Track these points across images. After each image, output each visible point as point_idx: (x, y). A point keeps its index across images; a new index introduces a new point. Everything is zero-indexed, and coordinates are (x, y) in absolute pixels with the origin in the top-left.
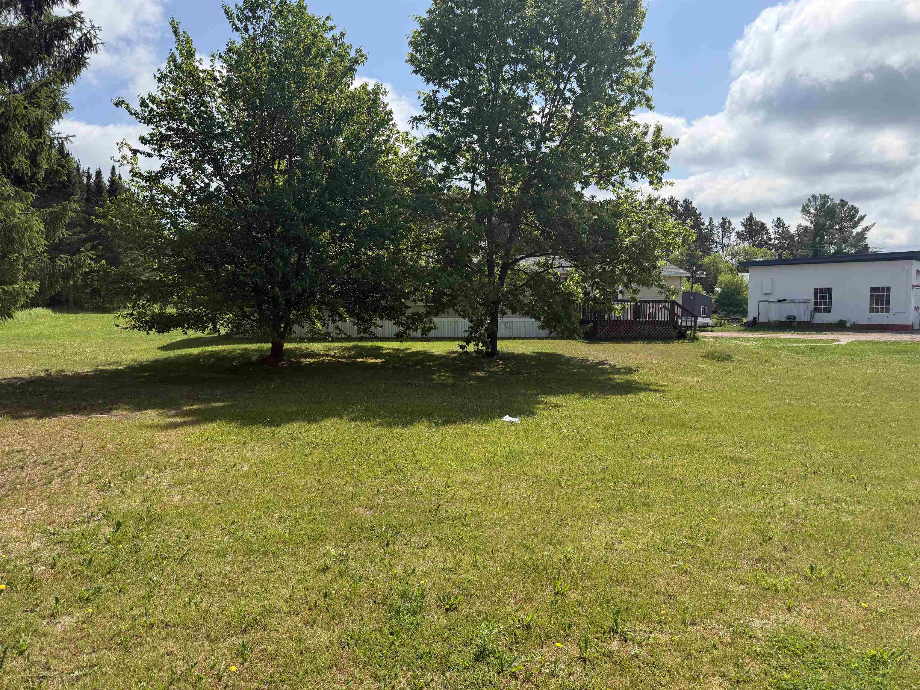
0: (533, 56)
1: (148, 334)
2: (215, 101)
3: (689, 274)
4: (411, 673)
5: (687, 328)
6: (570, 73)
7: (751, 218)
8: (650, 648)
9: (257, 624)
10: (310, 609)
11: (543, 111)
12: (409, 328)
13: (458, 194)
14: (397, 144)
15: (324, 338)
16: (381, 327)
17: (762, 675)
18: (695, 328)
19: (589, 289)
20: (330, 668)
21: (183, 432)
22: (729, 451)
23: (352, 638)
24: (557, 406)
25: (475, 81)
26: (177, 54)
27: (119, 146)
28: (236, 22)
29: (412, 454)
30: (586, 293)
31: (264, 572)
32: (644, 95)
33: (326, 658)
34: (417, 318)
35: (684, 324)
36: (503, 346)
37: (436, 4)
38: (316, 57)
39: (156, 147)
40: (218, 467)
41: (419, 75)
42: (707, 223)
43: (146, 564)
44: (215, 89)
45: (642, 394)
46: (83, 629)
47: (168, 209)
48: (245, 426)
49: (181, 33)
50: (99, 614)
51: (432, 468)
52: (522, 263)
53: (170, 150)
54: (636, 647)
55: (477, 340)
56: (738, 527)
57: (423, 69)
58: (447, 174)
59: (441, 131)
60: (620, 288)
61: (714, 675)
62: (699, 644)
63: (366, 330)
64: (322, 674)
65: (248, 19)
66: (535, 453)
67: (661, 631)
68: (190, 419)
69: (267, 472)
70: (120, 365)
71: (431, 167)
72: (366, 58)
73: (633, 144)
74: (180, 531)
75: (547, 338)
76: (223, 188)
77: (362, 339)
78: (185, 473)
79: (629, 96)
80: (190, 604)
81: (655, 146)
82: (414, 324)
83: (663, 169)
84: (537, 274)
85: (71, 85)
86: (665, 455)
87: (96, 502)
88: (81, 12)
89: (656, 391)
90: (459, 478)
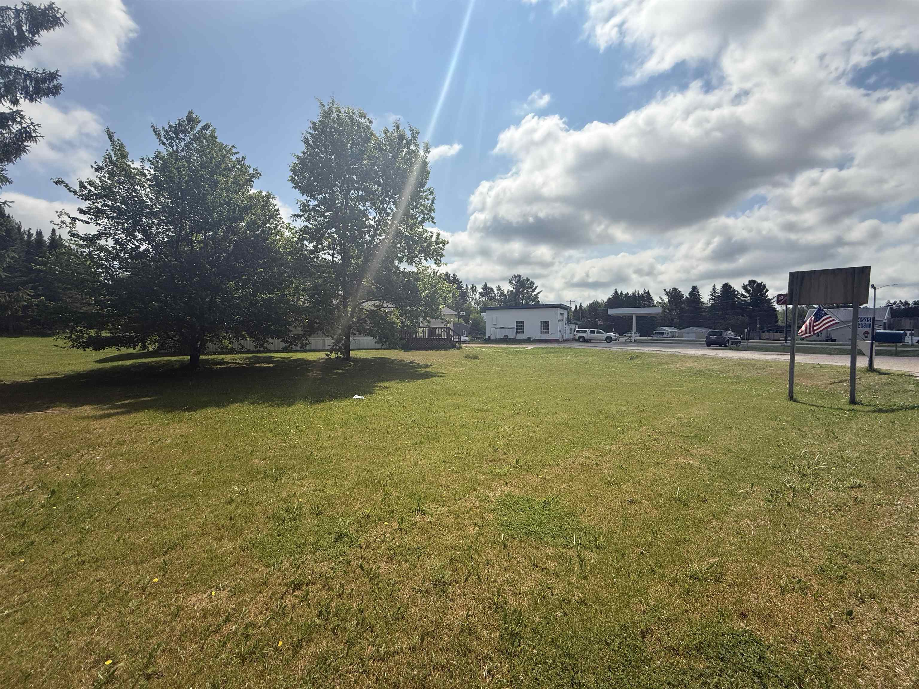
0: (368, 188)
1: (85, 350)
2: (144, 190)
3: (457, 313)
4: (292, 558)
5: (457, 342)
6: (390, 199)
7: (486, 285)
8: (437, 516)
9: (177, 546)
10: (219, 529)
11: (375, 218)
12: (292, 344)
13: (323, 262)
14: (283, 230)
15: (231, 351)
16: (272, 343)
17: (494, 520)
18: (460, 342)
19: (404, 320)
20: (234, 565)
21: (115, 420)
22: (477, 406)
23: (250, 543)
24: (386, 388)
25: (333, 197)
26: (112, 153)
27: (59, 213)
28: (163, 138)
29: (294, 422)
30: (402, 323)
31: (182, 510)
32: (430, 216)
33: (231, 559)
34: (297, 338)
35: (455, 340)
36: (353, 354)
37: (308, 149)
38: (224, 170)
39: (93, 217)
40: (146, 442)
41: (297, 190)
42: (465, 287)
43: (79, 518)
44: (144, 182)
45: (434, 379)
46: (15, 576)
47: (103, 262)
48: (168, 412)
49: (116, 140)
50: (31, 562)
51: (307, 430)
52: (364, 304)
53: (106, 220)
54: (430, 517)
55: (337, 351)
56: (482, 445)
57: (300, 186)
58: (316, 250)
59: (312, 224)
60: (421, 319)
61: (470, 525)
62: (462, 510)
63: (261, 346)
64: (228, 571)
65: (172, 138)
66: (373, 416)
67: (443, 506)
68: (121, 410)
69: (186, 442)
70: (59, 375)
71: (306, 246)
72: (261, 175)
73: (425, 242)
74: (111, 490)
75: (381, 349)
76: (151, 250)
77: (258, 352)
78: (117, 448)
79: (422, 216)
80: (118, 541)
81: (437, 243)
82: (295, 342)
83: (442, 255)
84: (373, 310)
85: (11, 164)
86: (446, 411)
87: (32, 477)
88: (22, 111)
89: (441, 376)
90: (325, 435)
